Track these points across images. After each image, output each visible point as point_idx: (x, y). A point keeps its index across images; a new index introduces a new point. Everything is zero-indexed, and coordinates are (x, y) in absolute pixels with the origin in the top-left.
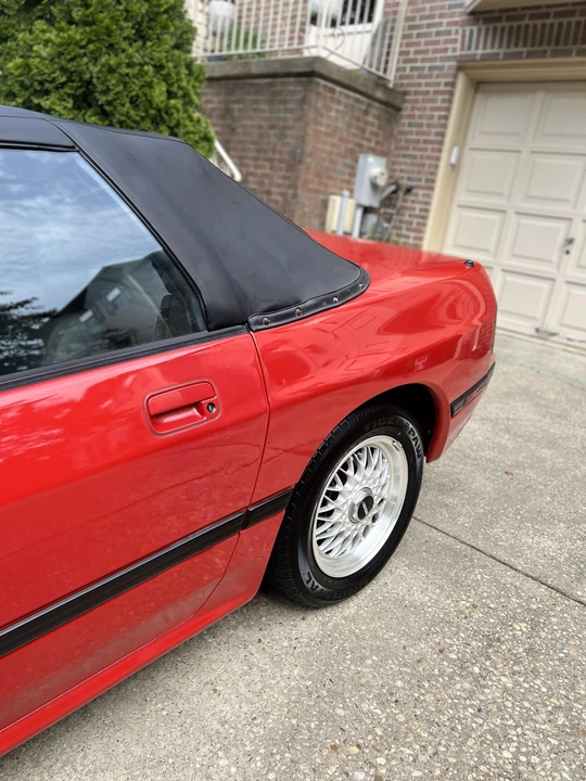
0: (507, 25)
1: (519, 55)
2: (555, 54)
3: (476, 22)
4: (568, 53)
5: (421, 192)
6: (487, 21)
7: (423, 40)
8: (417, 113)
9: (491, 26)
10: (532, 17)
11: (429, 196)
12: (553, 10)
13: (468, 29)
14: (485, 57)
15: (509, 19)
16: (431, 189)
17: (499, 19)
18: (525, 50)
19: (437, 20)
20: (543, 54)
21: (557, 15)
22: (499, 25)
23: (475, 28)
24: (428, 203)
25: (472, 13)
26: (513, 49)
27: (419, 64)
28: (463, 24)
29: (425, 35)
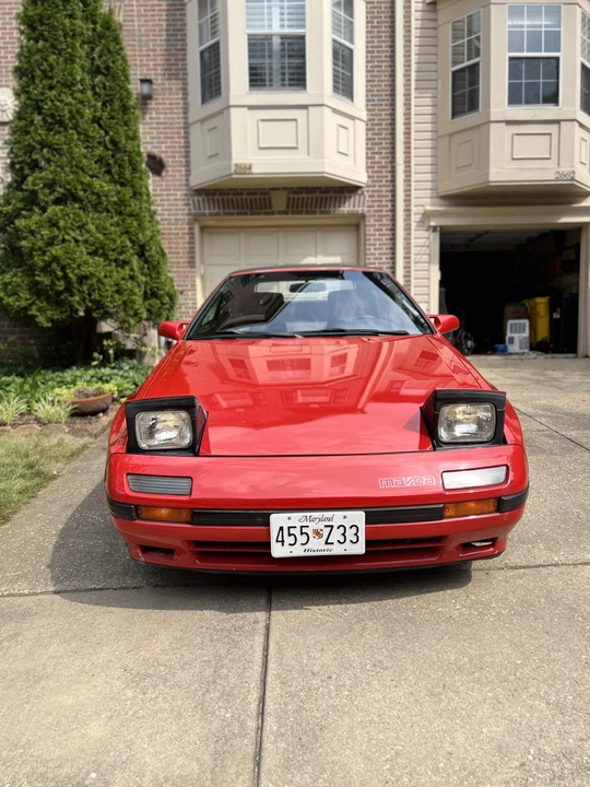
0: (220, 198)
1: (232, 214)
2: (252, 214)
3: (200, 195)
4: (259, 214)
5: (190, 293)
6: (206, 195)
7: (166, 203)
8: (174, 246)
9: (211, 197)
10: (234, 194)
11: (195, 295)
12: (245, 192)
13: (196, 198)
14: (211, 214)
15: (220, 194)
16: (195, 290)
17: (215, 194)
18: (235, 211)
19: (172, 192)
20: (246, 214)
21: (248, 194)
22: (215, 198)
23: (200, 198)
24: (195, 299)
25: (197, 190)
26: (227, 211)
27: (166, 217)
28: (192, 195)
29: (166, 200)
